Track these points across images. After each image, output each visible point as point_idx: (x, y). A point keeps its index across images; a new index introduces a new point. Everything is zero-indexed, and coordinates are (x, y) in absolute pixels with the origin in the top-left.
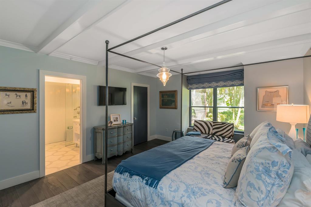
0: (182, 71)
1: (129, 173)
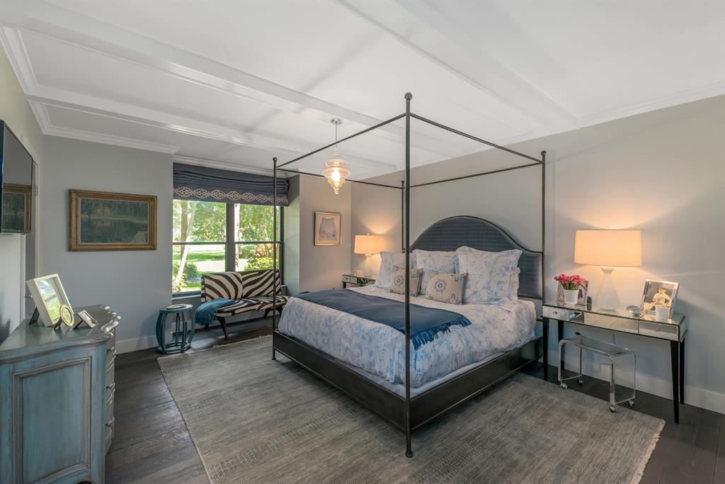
0: (275, 161)
1: (440, 330)
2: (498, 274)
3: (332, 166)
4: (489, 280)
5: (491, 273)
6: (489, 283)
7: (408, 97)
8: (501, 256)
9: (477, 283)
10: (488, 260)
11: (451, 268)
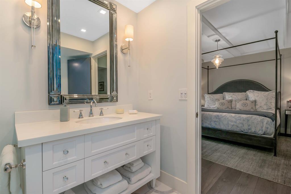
2: (270, 99)
3: (215, 58)
4: (266, 102)
5: (267, 99)
6: (267, 103)
7: (276, 32)
8: (269, 93)
9: (261, 103)
10: (264, 94)
11: (245, 98)
